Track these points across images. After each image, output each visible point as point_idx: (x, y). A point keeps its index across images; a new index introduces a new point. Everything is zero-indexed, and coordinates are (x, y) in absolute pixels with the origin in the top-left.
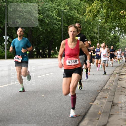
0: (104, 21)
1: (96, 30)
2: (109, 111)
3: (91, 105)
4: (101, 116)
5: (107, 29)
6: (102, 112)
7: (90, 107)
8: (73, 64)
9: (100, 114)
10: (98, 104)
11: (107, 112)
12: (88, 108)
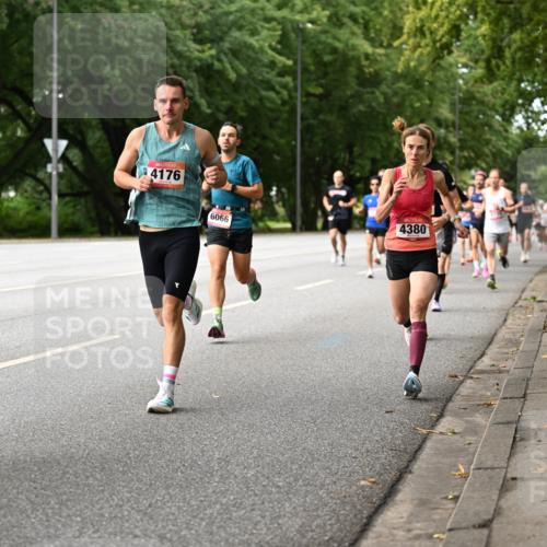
0: (480, 72)
1: (445, 112)
2: (504, 464)
3: (425, 439)
4: (466, 486)
5: (493, 108)
6: (472, 467)
7: (420, 448)
8: (413, 235)
9: (465, 477)
10: (454, 433)
11: (493, 468)
12: (411, 449)
